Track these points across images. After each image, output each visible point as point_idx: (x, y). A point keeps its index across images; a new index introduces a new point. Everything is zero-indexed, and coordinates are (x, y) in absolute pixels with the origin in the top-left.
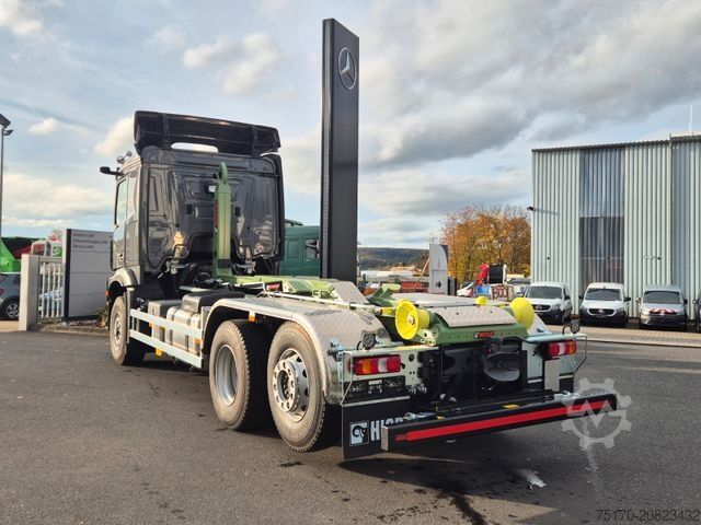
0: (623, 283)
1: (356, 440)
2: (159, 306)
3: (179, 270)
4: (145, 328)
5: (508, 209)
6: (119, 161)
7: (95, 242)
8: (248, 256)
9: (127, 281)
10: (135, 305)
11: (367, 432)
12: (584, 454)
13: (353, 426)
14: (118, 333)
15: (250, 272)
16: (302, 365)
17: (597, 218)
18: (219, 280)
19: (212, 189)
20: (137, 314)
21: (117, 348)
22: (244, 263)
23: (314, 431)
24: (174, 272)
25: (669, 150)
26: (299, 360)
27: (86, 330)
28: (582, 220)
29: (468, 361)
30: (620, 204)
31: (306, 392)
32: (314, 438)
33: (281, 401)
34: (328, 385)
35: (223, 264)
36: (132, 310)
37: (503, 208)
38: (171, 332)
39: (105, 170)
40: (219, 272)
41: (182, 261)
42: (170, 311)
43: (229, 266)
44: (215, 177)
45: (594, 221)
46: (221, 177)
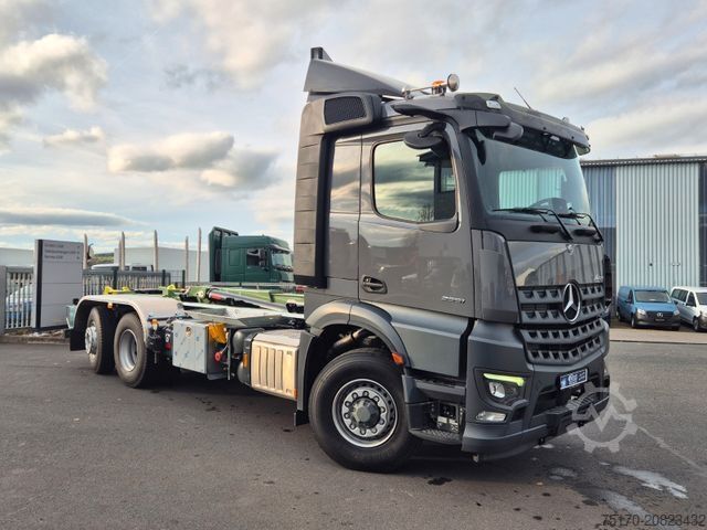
7: (65, 253)
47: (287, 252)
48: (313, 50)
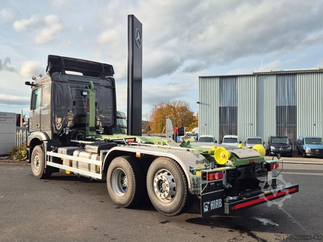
0: (237, 135)
1: (206, 210)
2: (66, 150)
3: (69, 132)
4: (59, 161)
5: (180, 102)
6: (33, 79)
7: (7, 118)
8: (101, 125)
9: (44, 138)
10: (49, 149)
11: (209, 206)
12: (281, 210)
13: (205, 204)
14: (38, 163)
15: (101, 133)
16: (171, 177)
17: (226, 107)
18: (93, 137)
19: (85, 93)
20: (51, 154)
21: (37, 170)
22: (99, 129)
23: (180, 207)
24: (67, 133)
25: (256, 78)
26: (169, 174)
27: (5, 162)
28: (220, 108)
29: (245, 172)
30: (236, 101)
31: (174, 189)
32: (180, 210)
33: (159, 194)
34: (191, 185)
35: (92, 129)
36: (48, 152)
37: (177, 102)
38: (77, 162)
39: (28, 83)
40: (90, 133)
41: (71, 128)
42: (76, 153)
43: (95, 130)
44: (86, 88)
45: (225, 108)
46: (90, 88)
47: (124, 118)
48: (129, 16)
